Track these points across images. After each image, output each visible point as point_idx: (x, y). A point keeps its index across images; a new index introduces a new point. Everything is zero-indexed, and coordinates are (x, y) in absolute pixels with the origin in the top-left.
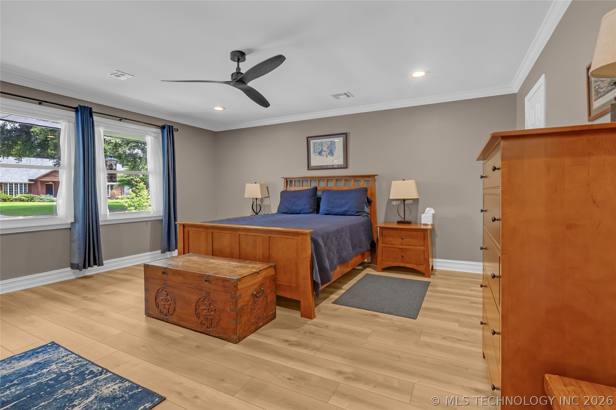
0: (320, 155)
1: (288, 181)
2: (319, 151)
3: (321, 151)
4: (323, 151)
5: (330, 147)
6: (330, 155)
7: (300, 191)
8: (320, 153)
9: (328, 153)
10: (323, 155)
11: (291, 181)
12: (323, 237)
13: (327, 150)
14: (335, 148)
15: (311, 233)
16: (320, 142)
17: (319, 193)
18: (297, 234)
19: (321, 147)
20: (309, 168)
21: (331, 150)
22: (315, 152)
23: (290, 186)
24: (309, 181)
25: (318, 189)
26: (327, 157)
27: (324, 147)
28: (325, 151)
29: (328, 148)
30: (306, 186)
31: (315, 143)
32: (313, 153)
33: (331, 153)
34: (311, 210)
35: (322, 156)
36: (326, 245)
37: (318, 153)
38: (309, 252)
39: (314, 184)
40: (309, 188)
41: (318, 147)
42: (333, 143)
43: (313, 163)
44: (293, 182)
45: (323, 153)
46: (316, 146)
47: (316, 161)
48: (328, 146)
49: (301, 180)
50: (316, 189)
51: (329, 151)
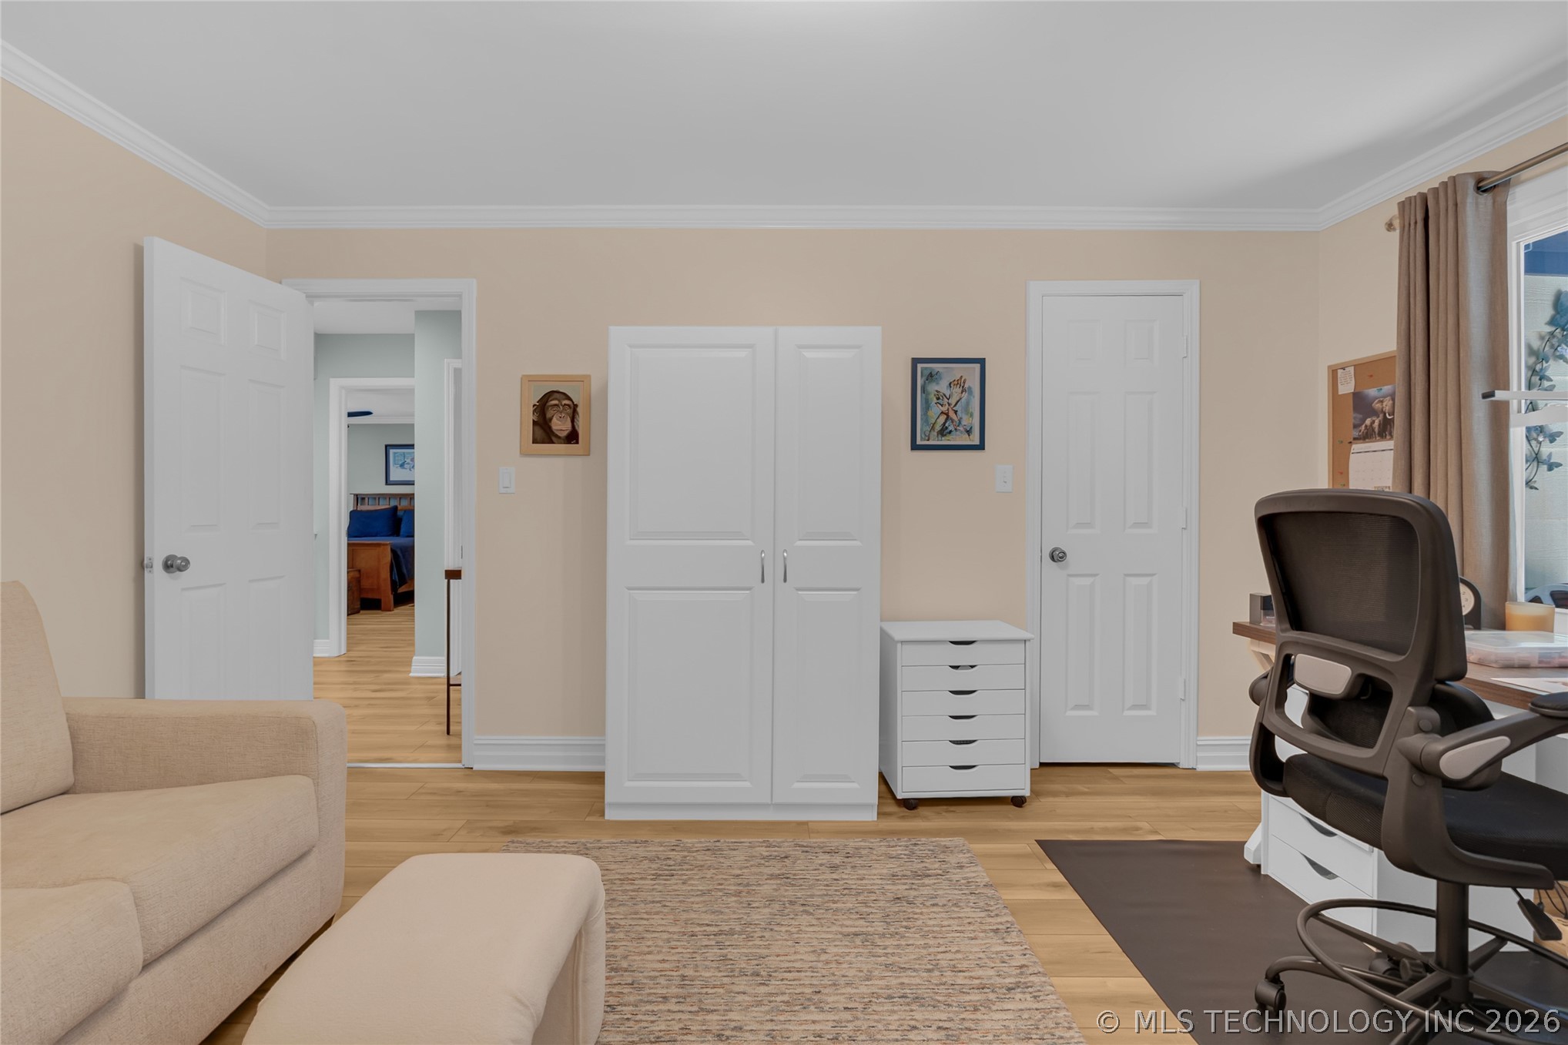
1: (359, 498)
2: (400, 463)
3: (404, 463)
7: (376, 511)
8: (402, 466)
9: (412, 466)
11: (363, 499)
12: (401, 550)
13: (411, 462)
15: (391, 544)
16: (402, 452)
17: (400, 513)
18: (379, 545)
19: (403, 458)
20: (388, 482)
22: (395, 464)
23: (361, 505)
24: (388, 499)
25: (399, 508)
26: (411, 471)
27: (408, 458)
28: (409, 463)
29: (412, 459)
30: (383, 505)
31: (396, 454)
32: (393, 466)
34: (390, 533)
35: (404, 469)
36: (404, 556)
37: (399, 465)
38: (390, 559)
39: (393, 503)
40: (387, 507)
41: (399, 458)
43: (392, 478)
44: (367, 499)
45: (406, 466)
47: (396, 474)
49: (377, 497)
50: (395, 508)
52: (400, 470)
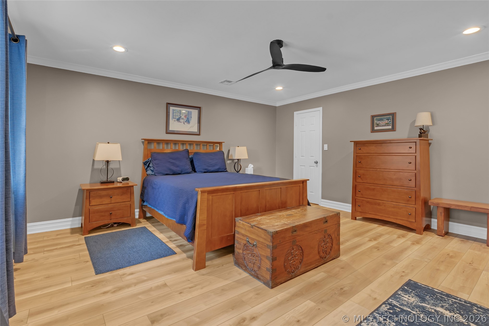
0: (178, 121)
2: (177, 118)
3: (180, 118)
4: (181, 118)
5: (187, 116)
6: (187, 123)
8: (178, 120)
9: (185, 121)
10: (181, 121)
13: (184, 118)
14: (191, 117)
16: (179, 110)
19: (180, 114)
20: (168, 132)
21: (188, 118)
22: (173, 118)
26: (184, 124)
27: (182, 115)
28: (183, 119)
29: (185, 116)
31: (175, 110)
32: (172, 119)
33: (188, 121)
35: (180, 123)
37: (176, 119)
41: (177, 114)
42: (189, 114)
43: (171, 128)
45: (181, 120)
46: (175, 112)
47: (174, 126)
48: (186, 114)
50: (188, 151)
51: (186, 119)
52: (176, 122)
